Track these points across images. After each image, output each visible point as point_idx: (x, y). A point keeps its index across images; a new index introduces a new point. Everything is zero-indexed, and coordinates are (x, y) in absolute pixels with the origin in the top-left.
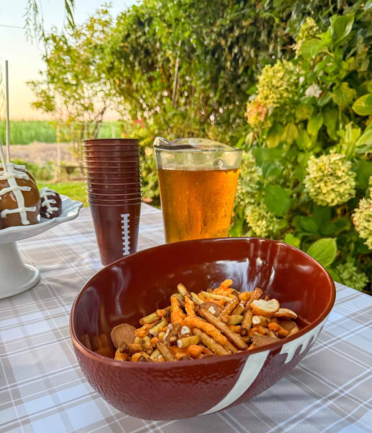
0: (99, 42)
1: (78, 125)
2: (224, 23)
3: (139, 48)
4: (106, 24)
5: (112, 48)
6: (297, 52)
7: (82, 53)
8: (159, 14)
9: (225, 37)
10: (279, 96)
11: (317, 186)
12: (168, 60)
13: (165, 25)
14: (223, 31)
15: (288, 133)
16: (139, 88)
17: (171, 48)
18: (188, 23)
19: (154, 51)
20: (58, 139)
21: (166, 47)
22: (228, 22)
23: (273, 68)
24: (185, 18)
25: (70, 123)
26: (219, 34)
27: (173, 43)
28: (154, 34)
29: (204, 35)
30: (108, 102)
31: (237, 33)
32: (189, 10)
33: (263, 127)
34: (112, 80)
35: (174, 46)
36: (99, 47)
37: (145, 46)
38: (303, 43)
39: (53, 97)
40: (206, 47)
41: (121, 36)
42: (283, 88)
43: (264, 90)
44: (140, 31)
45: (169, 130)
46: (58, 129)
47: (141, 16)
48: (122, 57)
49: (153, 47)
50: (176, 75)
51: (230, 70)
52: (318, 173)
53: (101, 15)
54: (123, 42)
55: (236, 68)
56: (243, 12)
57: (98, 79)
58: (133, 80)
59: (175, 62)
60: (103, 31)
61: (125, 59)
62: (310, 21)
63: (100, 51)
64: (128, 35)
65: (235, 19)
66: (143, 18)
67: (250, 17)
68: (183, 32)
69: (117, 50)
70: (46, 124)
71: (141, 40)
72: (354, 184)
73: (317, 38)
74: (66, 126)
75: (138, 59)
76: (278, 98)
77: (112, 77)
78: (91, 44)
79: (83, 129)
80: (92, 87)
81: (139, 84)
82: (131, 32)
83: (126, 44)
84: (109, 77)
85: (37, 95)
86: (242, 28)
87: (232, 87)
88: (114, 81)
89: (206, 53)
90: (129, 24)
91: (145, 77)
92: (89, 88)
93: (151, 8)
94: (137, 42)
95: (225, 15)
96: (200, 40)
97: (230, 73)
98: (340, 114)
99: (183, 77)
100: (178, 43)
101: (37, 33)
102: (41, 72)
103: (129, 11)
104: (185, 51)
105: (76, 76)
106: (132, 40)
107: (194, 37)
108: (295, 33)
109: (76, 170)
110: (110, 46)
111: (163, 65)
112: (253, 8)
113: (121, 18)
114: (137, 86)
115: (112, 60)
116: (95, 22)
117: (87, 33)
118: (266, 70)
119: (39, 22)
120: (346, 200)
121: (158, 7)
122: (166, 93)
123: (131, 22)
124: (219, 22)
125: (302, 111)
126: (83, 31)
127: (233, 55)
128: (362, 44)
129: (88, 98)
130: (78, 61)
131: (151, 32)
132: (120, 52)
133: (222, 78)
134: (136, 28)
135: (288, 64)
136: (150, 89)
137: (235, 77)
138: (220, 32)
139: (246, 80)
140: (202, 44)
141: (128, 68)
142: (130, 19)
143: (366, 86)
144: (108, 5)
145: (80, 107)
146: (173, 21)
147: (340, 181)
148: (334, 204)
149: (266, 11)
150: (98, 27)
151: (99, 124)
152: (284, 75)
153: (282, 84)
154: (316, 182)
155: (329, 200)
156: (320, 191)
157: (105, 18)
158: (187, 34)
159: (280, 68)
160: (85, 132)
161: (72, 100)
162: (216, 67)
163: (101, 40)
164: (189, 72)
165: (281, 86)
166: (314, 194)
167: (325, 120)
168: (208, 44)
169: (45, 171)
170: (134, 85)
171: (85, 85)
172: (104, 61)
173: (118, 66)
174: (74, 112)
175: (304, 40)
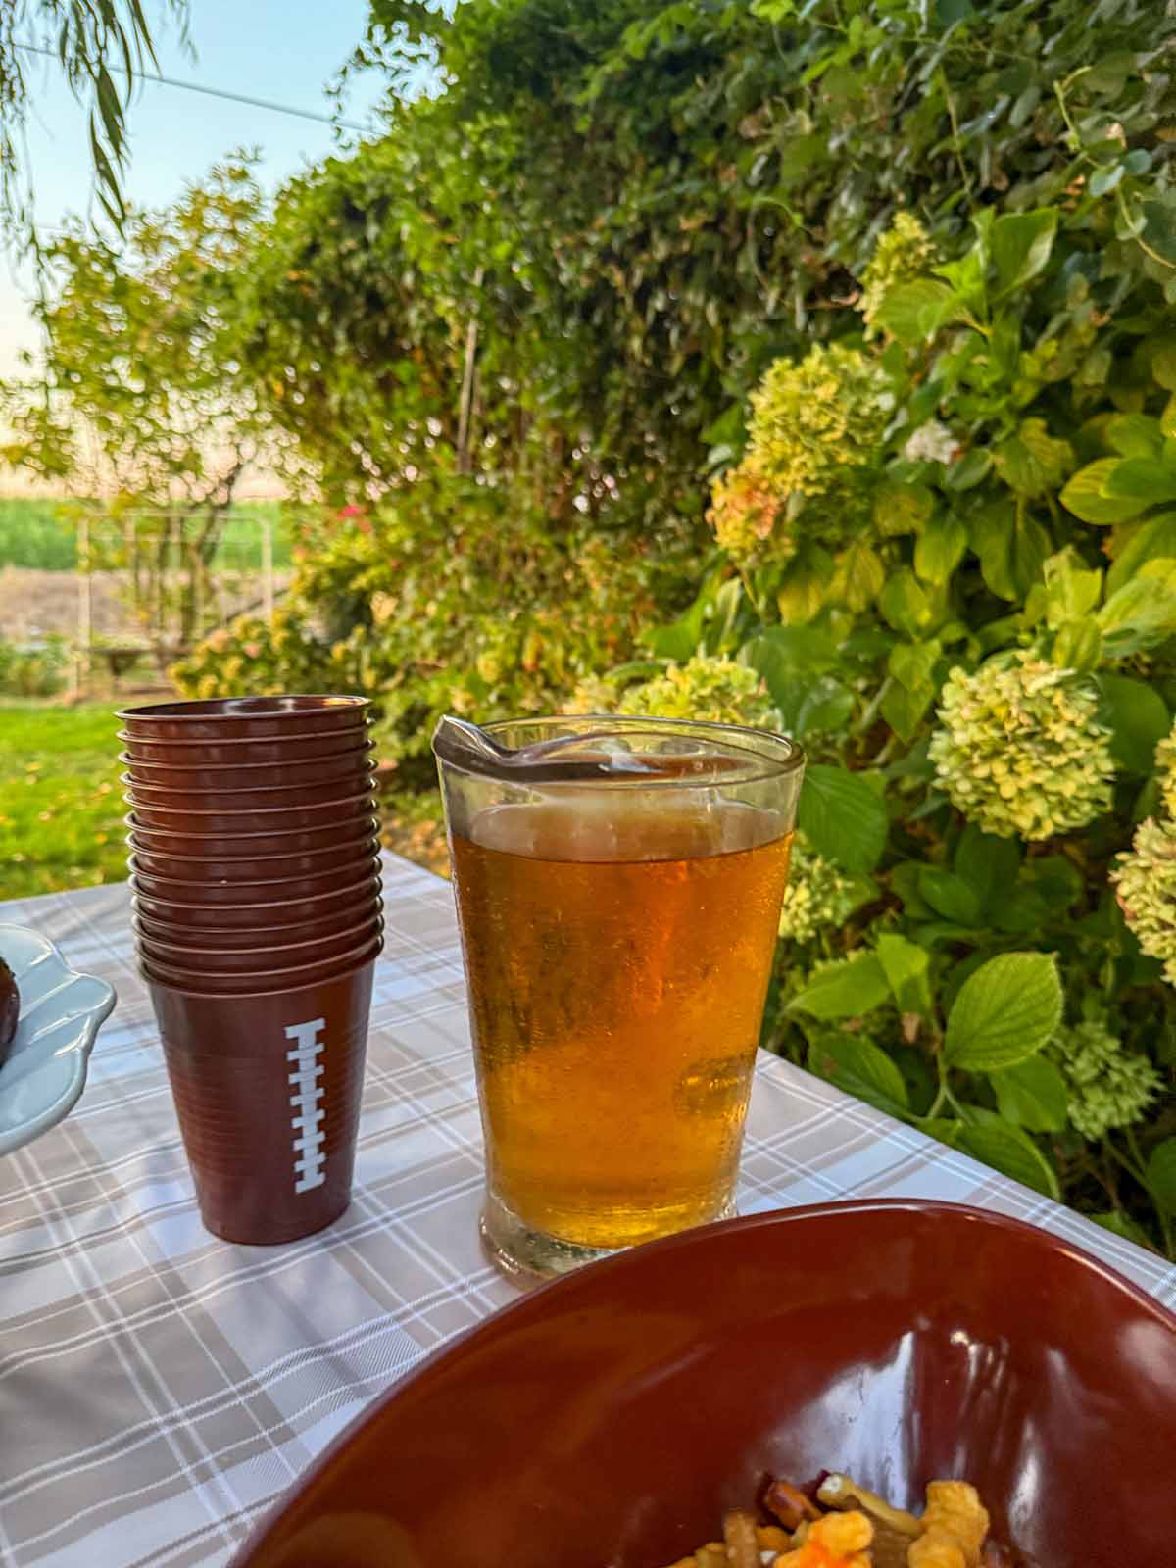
0: (220, 266)
1: (149, 518)
2: (619, 220)
3: (349, 288)
4: (243, 210)
5: (261, 284)
6: (867, 318)
7: (164, 295)
8: (410, 187)
9: (624, 264)
10: (823, 461)
11: (981, 772)
12: (441, 327)
13: (429, 220)
14: (616, 245)
15: (849, 577)
16: (349, 410)
17: (451, 289)
18: (507, 220)
19: (396, 299)
20: (84, 563)
21: (437, 288)
22: (633, 218)
23: (800, 371)
24: (493, 203)
25: (123, 514)
26: (606, 255)
27: (456, 275)
28: (398, 246)
29: (555, 254)
30: (248, 448)
31: (661, 250)
32: (507, 180)
33: (768, 558)
34: (260, 384)
35: (461, 284)
36: (218, 282)
37: (369, 280)
38: (888, 290)
39: (69, 432)
40: (564, 289)
41: (289, 251)
42: (838, 435)
43: (773, 439)
44: (352, 235)
45: (451, 545)
46: (83, 532)
47: (354, 192)
48: (293, 313)
49: (394, 284)
50: (467, 374)
51: (642, 364)
52: (982, 730)
53: (228, 184)
54: (296, 267)
55: (661, 356)
56: (678, 189)
57: (217, 379)
58: (330, 382)
59: (466, 333)
60: (233, 233)
61: (303, 319)
62: (907, 225)
63: (223, 293)
64: (313, 249)
65: (651, 210)
66: (360, 197)
67: (702, 204)
68: (490, 243)
69: (277, 293)
70: (47, 511)
71: (356, 264)
72: (1108, 766)
73: (934, 277)
74: (108, 522)
75: (344, 322)
76: (819, 468)
77: (262, 374)
78: (192, 270)
79: (168, 531)
80: (195, 402)
81: (350, 397)
82: (321, 240)
83: (307, 274)
84: (252, 374)
85: (13, 425)
86: (678, 236)
87: (648, 415)
88: (268, 387)
89: (564, 309)
90: (316, 213)
91: (369, 379)
92: (186, 404)
93: (386, 169)
94: (341, 268)
95: (623, 199)
96: (544, 271)
97: (641, 371)
98: (1020, 516)
99: (491, 378)
100: (472, 275)
101: (10, 237)
102: (26, 356)
103: (315, 176)
104: (495, 300)
105: (144, 369)
106: (325, 264)
107: (526, 258)
108: (855, 259)
109: (142, 661)
110: (254, 279)
111: (424, 341)
112: (709, 178)
113: (291, 194)
114: (342, 403)
115: (262, 323)
116: (206, 204)
117: (182, 236)
118: (778, 375)
119: (19, 200)
120: (1083, 822)
121: (407, 167)
122: (435, 427)
123: (324, 210)
124: (603, 218)
125: (897, 507)
126: (170, 231)
127: (650, 316)
128: (1085, 301)
129: (183, 436)
130: (150, 321)
131: (387, 241)
132: (287, 299)
133: (617, 387)
134: (340, 226)
135: (847, 359)
136: (387, 412)
137: (657, 385)
138: (609, 246)
139: (693, 393)
140: (551, 282)
141: (313, 348)
142: (320, 200)
143: (1100, 431)
144: (250, 154)
145: (155, 462)
146: (457, 211)
147: (1061, 760)
148: (1041, 835)
149: (752, 190)
150: (214, 218)
151: (220, 515)
152: (838, 392)
153: (834, 421)
154: (976, 760)
155: (1025, 823)
156: (991, 789)
157: (239, 193)
158: (501, 250)
159: (825, 370)
160: (175, 539)
161: (131, 440)
162: (596, 351)
163: (226, 258)
164: (510, 364)
165: (830, 428)
166: (972, 799)
167: (972, 536)
168: (571, 282)
169: (36, 665)
170: (334, 400)
171: (174, 395)
172: (237, 325)
173: (280, 338)
174: (138, 477)
175: (890, 281)
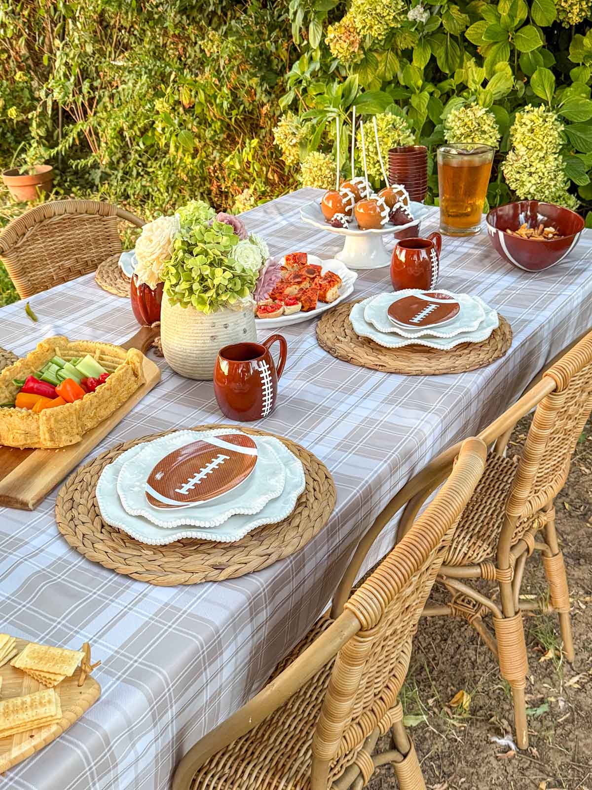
15: (386, 66)
33: (355, 60)
42: (390, 17)
52: (464, 129)
72: (498, 136)
98: (449, 40)
125: (405, 38)
147: (486, 136)
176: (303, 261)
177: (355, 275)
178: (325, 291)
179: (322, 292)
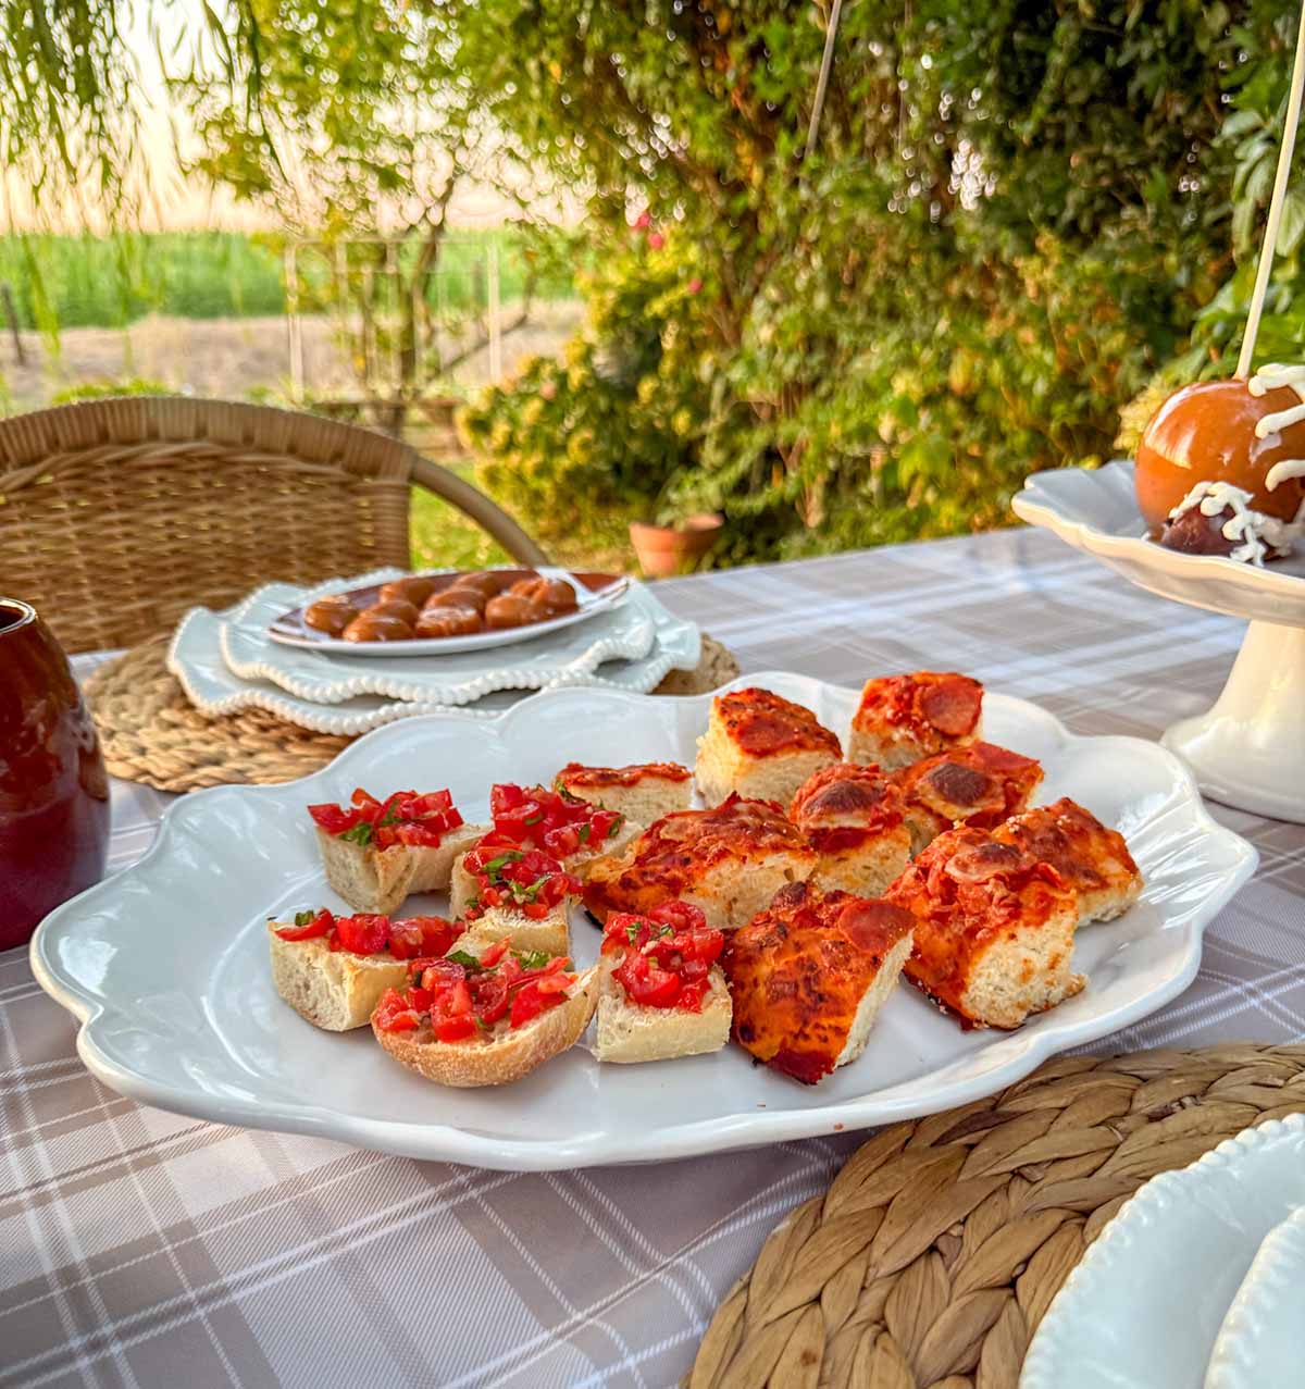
1: (362, 244)
20: (293, 301)
25: (332, 239)
34: (532, 64)
46: (290, 262)
74: (316, 250)
77: (534, 52)
79: (382, 260)
88: (543, 69)
151: (440, 238)
160: (390, 269)
176: (952, 720)
177: (1239, 855)
178: (968, 946)
179: (942, 944)
